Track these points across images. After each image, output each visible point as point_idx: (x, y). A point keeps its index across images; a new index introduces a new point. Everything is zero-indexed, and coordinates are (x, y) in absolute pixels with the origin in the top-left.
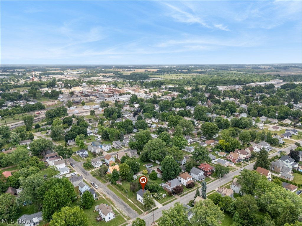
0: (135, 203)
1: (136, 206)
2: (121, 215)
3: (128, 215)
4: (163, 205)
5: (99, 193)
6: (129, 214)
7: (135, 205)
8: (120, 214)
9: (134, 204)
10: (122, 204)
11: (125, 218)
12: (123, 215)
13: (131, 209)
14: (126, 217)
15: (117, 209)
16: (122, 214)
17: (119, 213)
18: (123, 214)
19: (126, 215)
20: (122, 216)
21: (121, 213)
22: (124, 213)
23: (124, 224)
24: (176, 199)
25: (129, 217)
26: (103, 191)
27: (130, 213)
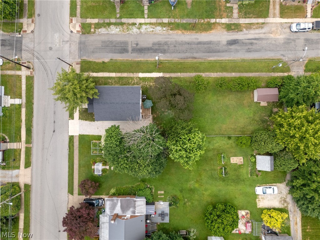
0: (132, 78)
1: (119, 75)
2: (113, 20)
3: (99, 35)
4: (71, 138)
5: (261, 20)
6: (104, 38)
7: (125, 75)
8: (118, 21)
9: (131, 75)
10: (156, 47)
11: (96, 21)
12: (109, 24)
13: (119, 57)
14: (98, 26)
15: (146, 24)
16: (115, 24)
17: (124, 20)
18: (112, 27)
19: (103, 30)
20: (107, 21)
21: (122, 24)
22: (114, 30)
23: (76, 8)
24: (71, 191)
25: (94, 33)
26: (262, 36)
27: (103, 42)
